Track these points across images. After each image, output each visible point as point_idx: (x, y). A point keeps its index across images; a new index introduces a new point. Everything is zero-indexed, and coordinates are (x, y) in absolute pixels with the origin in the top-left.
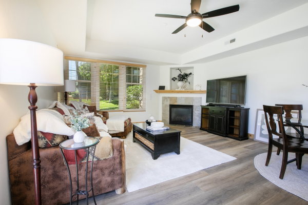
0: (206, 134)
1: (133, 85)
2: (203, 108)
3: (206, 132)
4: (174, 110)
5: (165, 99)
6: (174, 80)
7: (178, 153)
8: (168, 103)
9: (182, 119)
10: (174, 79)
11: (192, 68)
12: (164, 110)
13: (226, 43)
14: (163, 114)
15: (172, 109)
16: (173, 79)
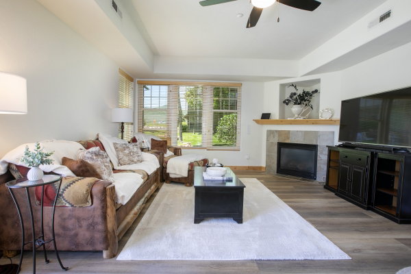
0: (332, 198)
1: (230, 113)
2: (332, 151)
3: (332, 194)
4: (285, 151)
5: (270, 133)
6: (287, 104)
7: (240, 221)
8: (276, 140)
9: (298, 167)
10: (286, 102)
11: (318, 81)
12: (268, 151)
13: (371, 25)
14: (268, 156)
15: (282, 149)
16: (284, 102)
